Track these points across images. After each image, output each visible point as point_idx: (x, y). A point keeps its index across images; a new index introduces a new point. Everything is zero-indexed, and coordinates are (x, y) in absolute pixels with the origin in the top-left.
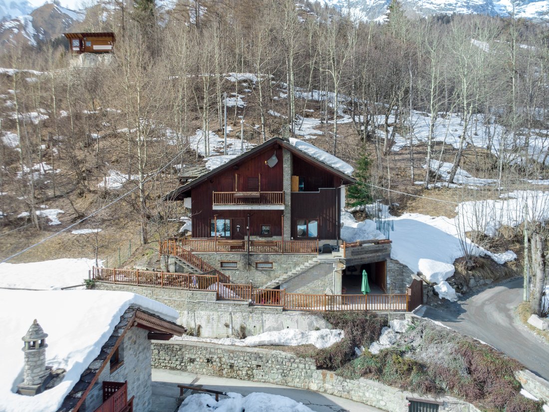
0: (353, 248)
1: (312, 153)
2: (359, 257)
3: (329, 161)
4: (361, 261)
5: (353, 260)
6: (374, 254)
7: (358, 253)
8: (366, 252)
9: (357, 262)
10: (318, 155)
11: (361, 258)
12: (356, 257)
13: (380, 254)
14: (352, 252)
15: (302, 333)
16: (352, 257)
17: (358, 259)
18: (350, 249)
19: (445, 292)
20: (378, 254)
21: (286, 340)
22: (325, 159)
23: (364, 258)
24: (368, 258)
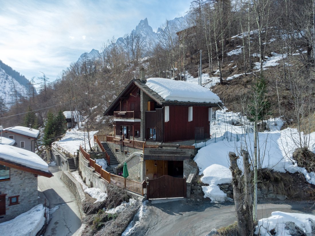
0: (151, 148)
1: (151, 86)
2: (157, 155)
3: (157, 91)
4: (159, 158)
5: (150, 156)
6: (171, 155)
7: (155, 152)
8: (163, 152)
9: (155, 158)
10: (153, 87)
11: (159, 156)
12: (153, 155)
13: (178, 155)
14: (150, 151)
15: (98, 192)
16: (150, 155)
17: (155, 156)
18: (148, 149)
19: (208, 193)
20: (176, 155)
21: (92, 194)
22: (155, 90)
23: (161, 156)
24: (165, 156)
